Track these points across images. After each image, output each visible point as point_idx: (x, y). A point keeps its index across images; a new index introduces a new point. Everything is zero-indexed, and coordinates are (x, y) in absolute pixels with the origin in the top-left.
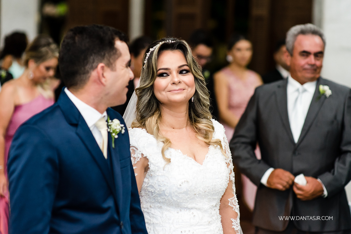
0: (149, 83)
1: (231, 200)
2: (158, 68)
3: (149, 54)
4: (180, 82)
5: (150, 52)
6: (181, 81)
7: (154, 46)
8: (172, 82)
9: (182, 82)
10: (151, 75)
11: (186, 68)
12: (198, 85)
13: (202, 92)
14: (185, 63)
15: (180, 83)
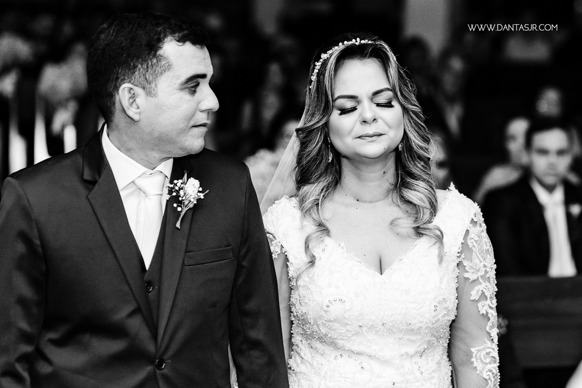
0: (321, 120)
1: (478, 351)
2: (336, 96)
3: (320, 64)
4: (375, 119)
5: (321, 60)
6: (377, 118)
7: (329, 50)
8: (361, 120)
9: (379, 120)
10: (323, 105)
12: (410, 122)
13: (416, 134)
15: (375, 121)
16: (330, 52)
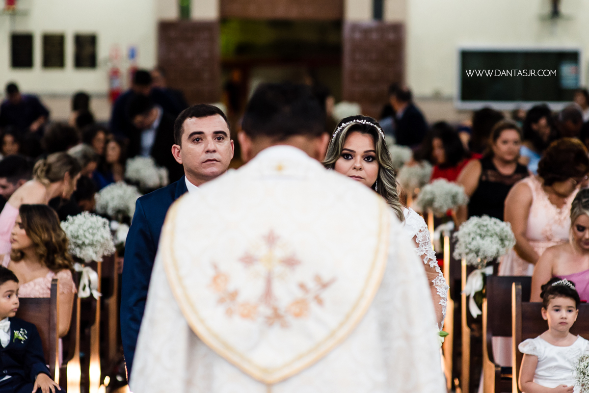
0: (333, 160)
2: (344, 148)
4: (360, 169)
6: (362, 168)
8: (353, 167)
9: (363, 170)
11: (372, 153)
14: (372, 148)
16: (348, 123)
